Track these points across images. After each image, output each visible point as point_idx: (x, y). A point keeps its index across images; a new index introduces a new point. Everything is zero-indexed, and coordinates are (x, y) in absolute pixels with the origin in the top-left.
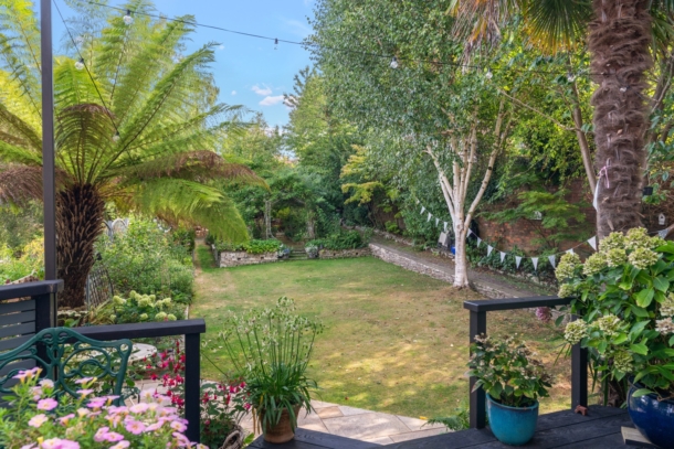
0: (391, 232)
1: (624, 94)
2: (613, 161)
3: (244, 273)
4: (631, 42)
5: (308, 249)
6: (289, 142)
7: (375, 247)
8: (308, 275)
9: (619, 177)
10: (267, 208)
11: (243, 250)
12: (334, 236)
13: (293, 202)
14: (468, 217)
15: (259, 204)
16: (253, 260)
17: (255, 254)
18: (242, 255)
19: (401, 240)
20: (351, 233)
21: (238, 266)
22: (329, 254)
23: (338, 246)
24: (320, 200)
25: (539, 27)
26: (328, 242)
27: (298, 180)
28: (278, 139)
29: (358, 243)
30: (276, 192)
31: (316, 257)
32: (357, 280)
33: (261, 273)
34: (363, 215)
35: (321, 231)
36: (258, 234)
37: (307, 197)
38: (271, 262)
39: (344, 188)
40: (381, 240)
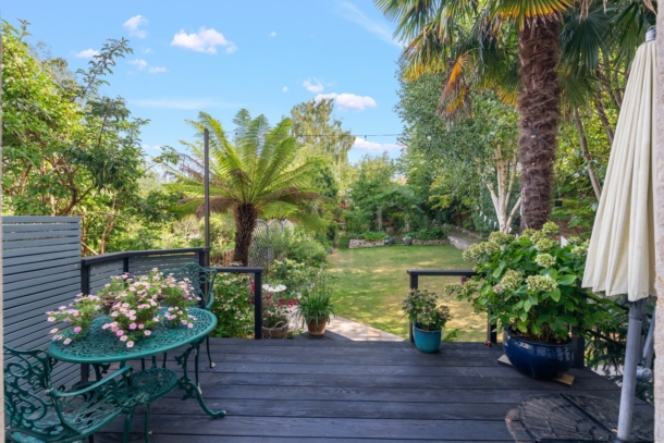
0: (467, 228)
1: (534, 139)
2: (529, 183)
3: (361, 252)
4: (539, 105)
5: (404, 239)
6: (400, 169)
7: (452, 239)
8: (401, 255)
9: (532, 195)
10: (379, 213)
11: (363, 238)
12: (423, 231)
13: (395, 208)
14: (510, 219)
15: (375, 209)
16: (369, 244)
17: (370, 241)
18: (362, 241)
19: (473, 234)
20: (436, 228)
21: (360, 248)
22: (419, 242)
23: (425, 238)
24: (414, 206)
25: (510, 91)
26: (419, 234)
27: (399, 194)
28: (393, 168)
29: (441, 235)
30: (384, 202)
31: (410, 244)
32: (430, 260)
33: (371, 253)
34: (448, 217)
35: (415, 228)
36: (373, 228)
37: (406, 205)
38: (381, 246)
39: (431, 198)
40: (458, 234)
